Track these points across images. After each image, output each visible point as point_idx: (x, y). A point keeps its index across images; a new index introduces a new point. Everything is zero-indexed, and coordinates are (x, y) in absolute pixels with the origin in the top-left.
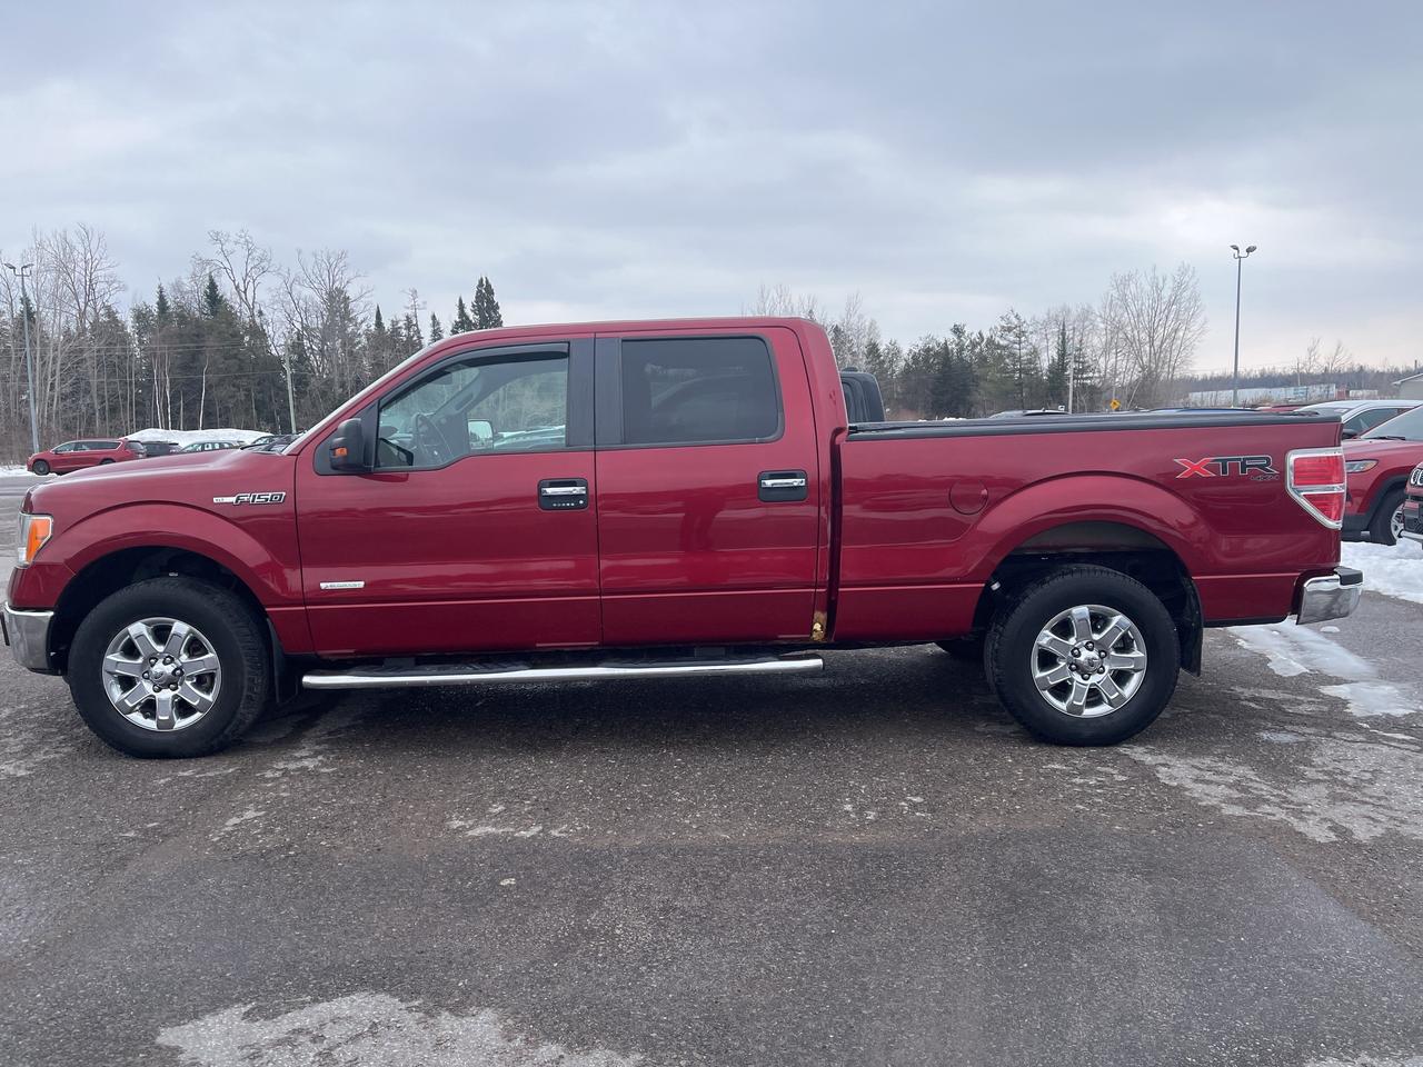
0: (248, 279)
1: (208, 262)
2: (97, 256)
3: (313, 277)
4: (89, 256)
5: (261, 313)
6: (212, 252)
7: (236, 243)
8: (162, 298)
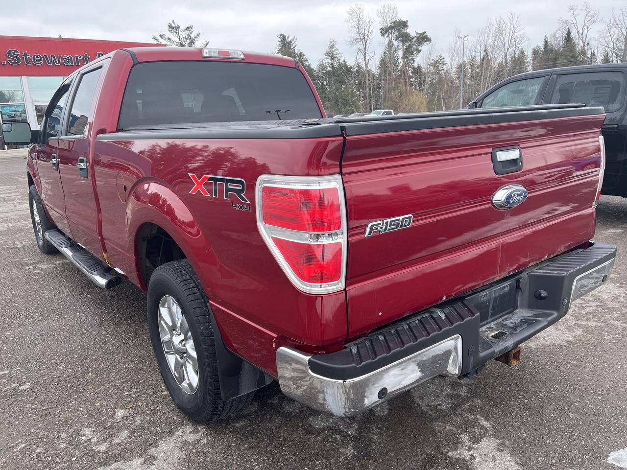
0: (585, 27)
1: (566, 22)
2: (516, 26)
3: (618, 22)
4: (512, 27)
5: (588, 44)
6: (568, 16)
7: (581, 9)
8: (546, 42)
